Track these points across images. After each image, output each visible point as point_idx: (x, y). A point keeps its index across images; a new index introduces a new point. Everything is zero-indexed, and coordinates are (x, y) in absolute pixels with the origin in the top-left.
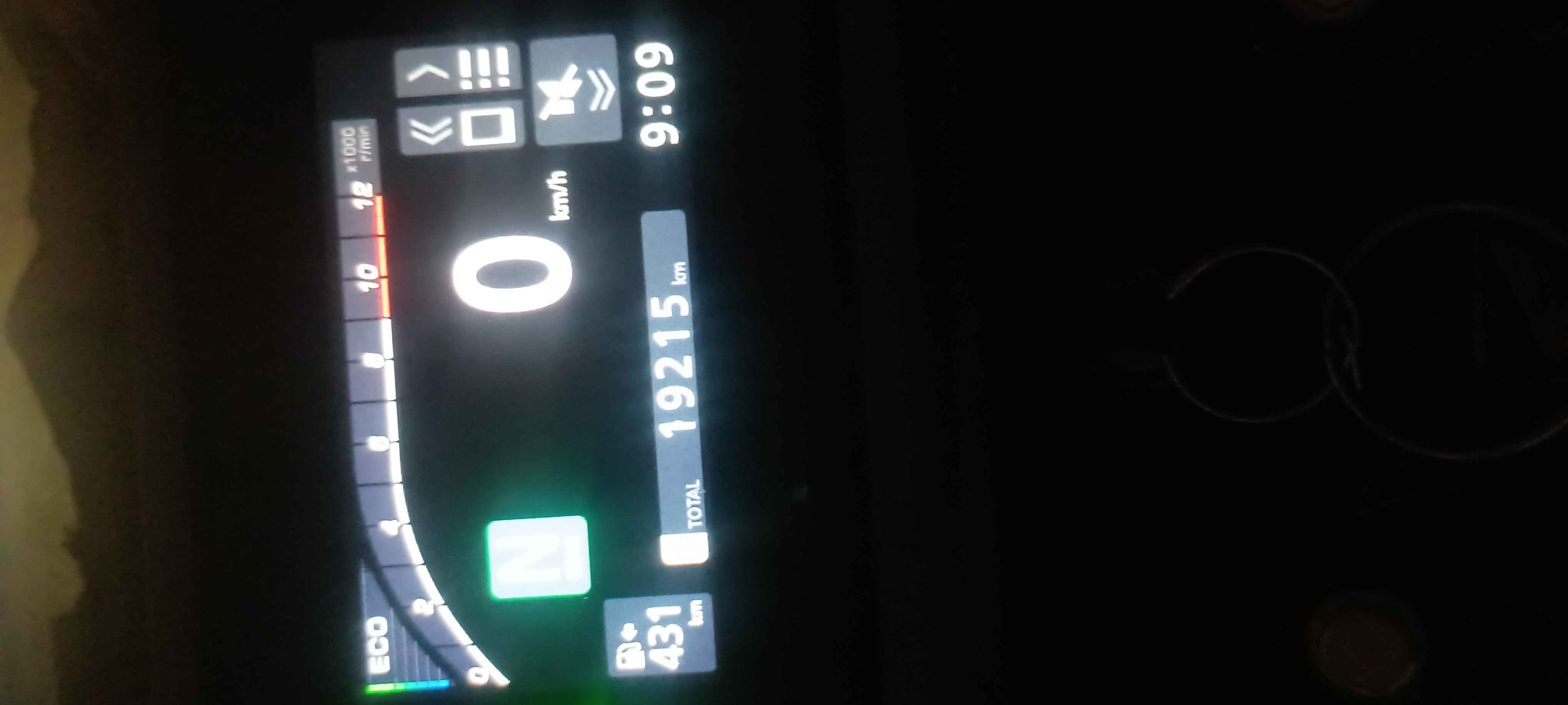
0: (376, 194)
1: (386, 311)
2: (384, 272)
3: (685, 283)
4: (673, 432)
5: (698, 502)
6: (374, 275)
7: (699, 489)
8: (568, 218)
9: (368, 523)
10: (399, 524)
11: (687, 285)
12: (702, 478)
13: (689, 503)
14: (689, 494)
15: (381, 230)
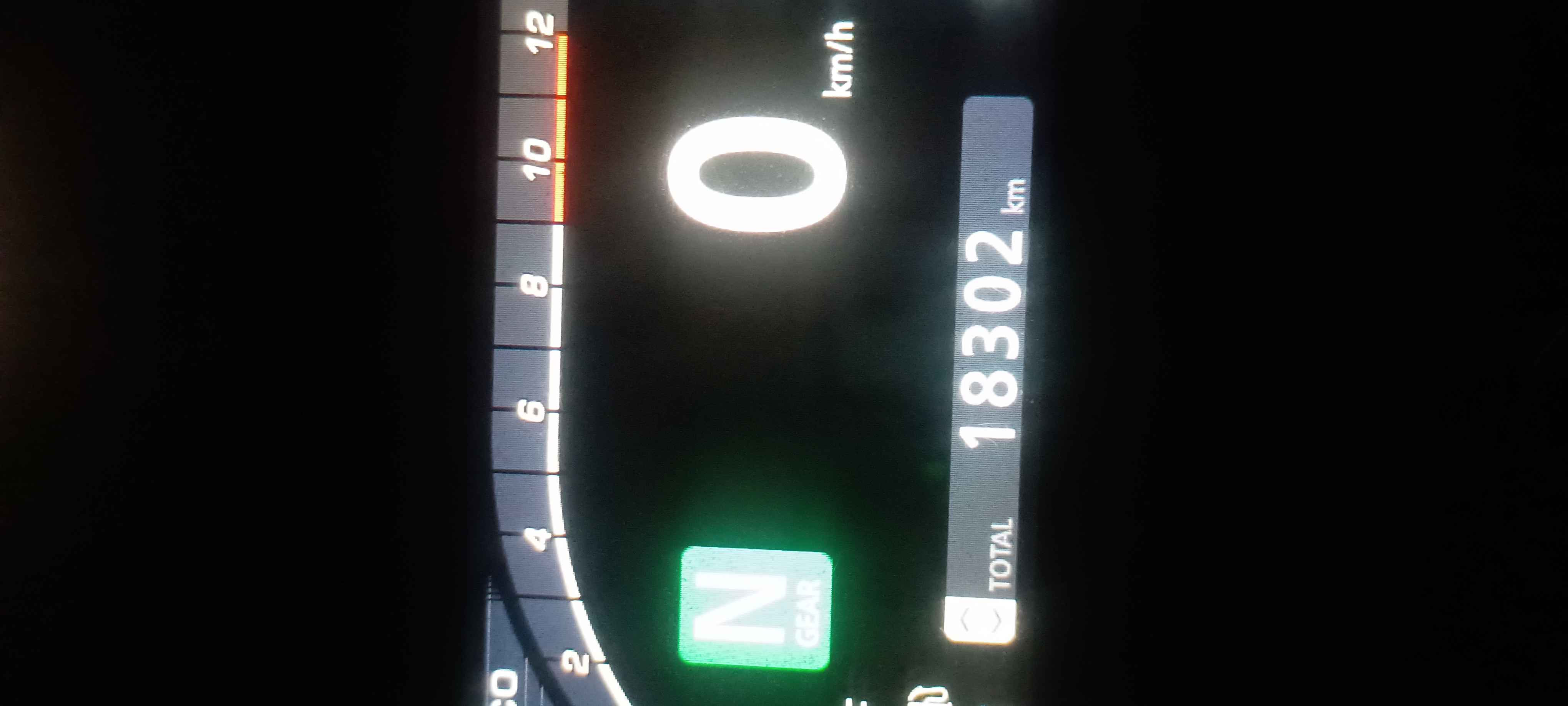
0: (557, 32)
1: (559, 214)
2: (561, 154)
3: (1021, 211)
4: (977, 439)
5: (1007, 552)
6: (546, 157)
7: (1010, 533)
8: (849, 94)
9: (503, 528)
10: (549, 536)
11: (1023, 216)
12: (1017, 516)
13: (993, 552)
14: (994, 538)
15: (562, 88)
